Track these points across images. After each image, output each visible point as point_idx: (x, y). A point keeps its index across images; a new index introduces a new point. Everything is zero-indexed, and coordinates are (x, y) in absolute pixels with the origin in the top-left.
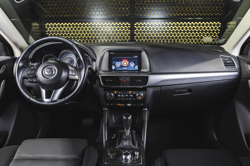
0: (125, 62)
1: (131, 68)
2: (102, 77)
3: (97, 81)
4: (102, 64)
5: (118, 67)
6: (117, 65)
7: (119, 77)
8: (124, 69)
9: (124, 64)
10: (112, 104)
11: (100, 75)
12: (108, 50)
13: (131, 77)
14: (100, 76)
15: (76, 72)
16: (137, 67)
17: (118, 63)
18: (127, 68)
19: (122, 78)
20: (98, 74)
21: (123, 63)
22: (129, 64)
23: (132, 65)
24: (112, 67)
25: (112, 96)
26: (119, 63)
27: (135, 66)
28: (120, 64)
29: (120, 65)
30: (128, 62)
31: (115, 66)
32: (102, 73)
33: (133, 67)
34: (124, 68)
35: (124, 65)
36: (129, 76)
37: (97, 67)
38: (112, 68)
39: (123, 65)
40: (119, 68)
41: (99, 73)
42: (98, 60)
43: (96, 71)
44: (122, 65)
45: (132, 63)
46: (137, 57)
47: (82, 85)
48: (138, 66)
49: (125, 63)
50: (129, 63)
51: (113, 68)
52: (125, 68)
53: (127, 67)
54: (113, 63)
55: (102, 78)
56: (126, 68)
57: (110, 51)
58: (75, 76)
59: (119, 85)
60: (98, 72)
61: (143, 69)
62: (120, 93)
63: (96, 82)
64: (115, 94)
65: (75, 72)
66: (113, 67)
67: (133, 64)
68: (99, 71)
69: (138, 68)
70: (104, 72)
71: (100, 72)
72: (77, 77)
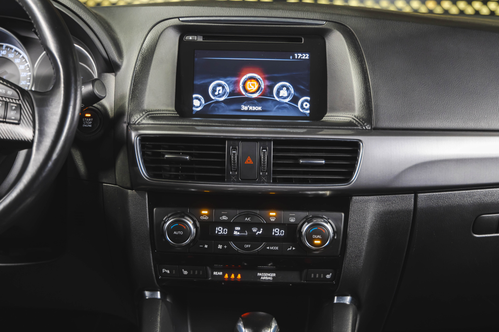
0: (251, 78)
1: (278, 108)
2: (144, 139)
3: (121, 162)
4: (146, 84)
5: (218, 102)
6: (214, 90)
7: (222, 141)
8: (248, 111)
9: (248, 88)
10: (186, 273)
11: (136, 129)
12: (175, 22)
13: (277, 142)
14: (133, 135)
15: (26, 108)
16: (307, 105)
17: (219, 85)
18: (260, 108)
19: (234, 149)
20: (125, 125)
21: (244, 83)
22: (271, 88)
23: (283, 93)
24: (192, 99)
25: (188, 232)
26: (223, 82)
27: (295, 100)
28: (228, 90)
29: (231, 94)
30: (264, 79)
31: (207, 98)
32: (144, 122)
33: (287, 101)
34: (244, 108)
35: (246, 91)
36: (268, 140)
37: (122, 98)
38: (192, 105)
39: (243, 93)
40: (223, 104)
41: (129, 124)
42: (129, 64)
43: (120, 114)
44: (240, 94)
45: (283, 86)
46: (306, 56)
47: (50, 164)
48: (309, 98)
49: (252, 86)
50: (267, 83)
51: (198, 103)
52: (251, 108)
53: (258, 101)
54: (197, 82)
55: (143, 147)
56: (254, 108)
57: (184, 30)
58: (18, 124)
59: (221, 179)
60: (125, 119)
61: (334, 110)
62: (224, 218)
63: (112, 166)
64: (202, 223)
65: (19, 108)
66: (196, 103)
67: (288, 89)
68: (131, 115)
69: (310, 109)
70: (153, 118)
71: (136, 118)
72: (25, 132)
